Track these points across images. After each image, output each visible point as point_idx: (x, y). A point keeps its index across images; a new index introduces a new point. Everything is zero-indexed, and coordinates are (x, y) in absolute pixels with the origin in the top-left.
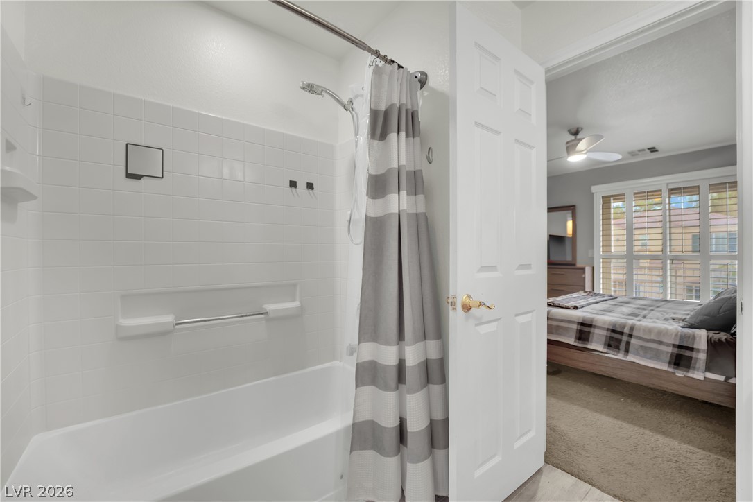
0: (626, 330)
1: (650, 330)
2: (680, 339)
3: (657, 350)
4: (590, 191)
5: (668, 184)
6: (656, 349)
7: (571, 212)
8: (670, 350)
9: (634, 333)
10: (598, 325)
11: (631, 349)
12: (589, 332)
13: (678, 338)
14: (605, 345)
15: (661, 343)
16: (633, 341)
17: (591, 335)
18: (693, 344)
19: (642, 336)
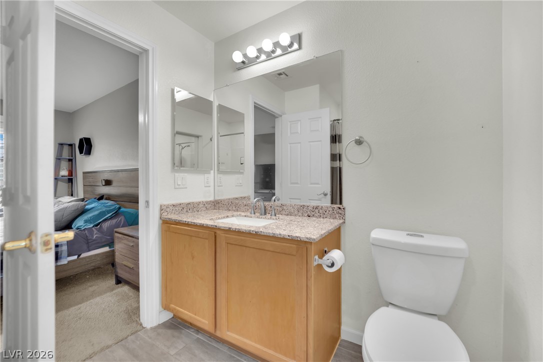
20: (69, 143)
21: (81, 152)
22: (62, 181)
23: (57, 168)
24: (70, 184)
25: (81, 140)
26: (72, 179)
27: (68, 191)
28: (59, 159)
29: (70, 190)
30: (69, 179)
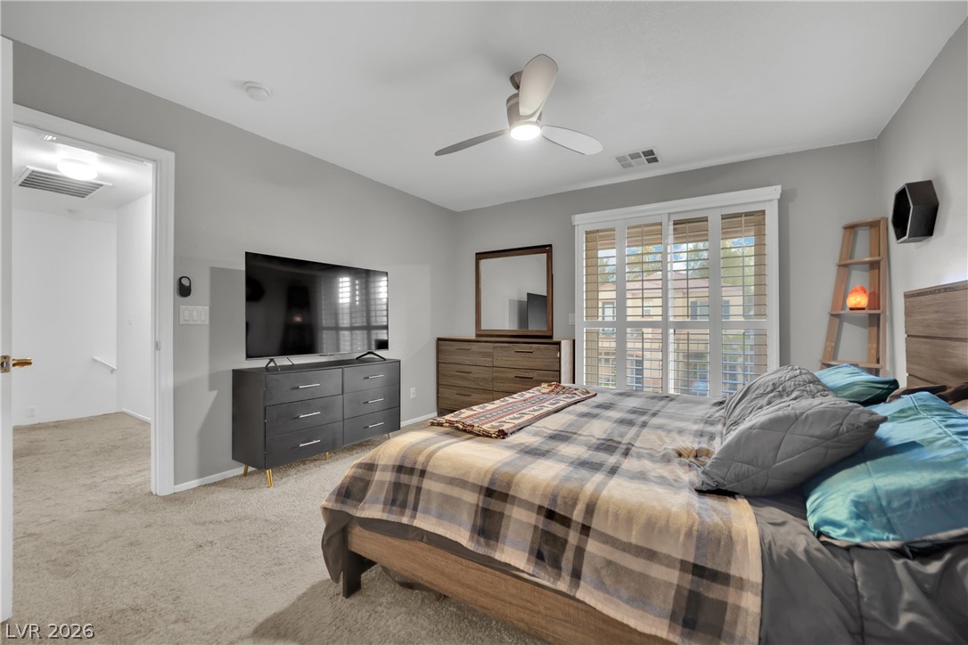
0: (577, 515)
1: (628, 517)
2: (698, 548)
3: (643, 578)
4: (572, 223)
5: (669, 214)
6: (641, 574)
7: (545, 255)
8: (673, 576)
9: (596, 524)
10: (519, 495)
11: (586, 570)
12: (501, 515)
13: (694, 542)
14: (531, 552)
15: (651, 555)
16: (592, 546)
17: (504, 522)
18: (729, 563)
19: (610, 532)
20: (870, 219)
21: (900, 233)
22: (853, 321)
23: (842, 291)
24: (876, 328)
25: (901, 197)
26: (879, 315)
27: (870, 349)
28: (846, 266)
29: (875, 346)
30: (870, 315)
